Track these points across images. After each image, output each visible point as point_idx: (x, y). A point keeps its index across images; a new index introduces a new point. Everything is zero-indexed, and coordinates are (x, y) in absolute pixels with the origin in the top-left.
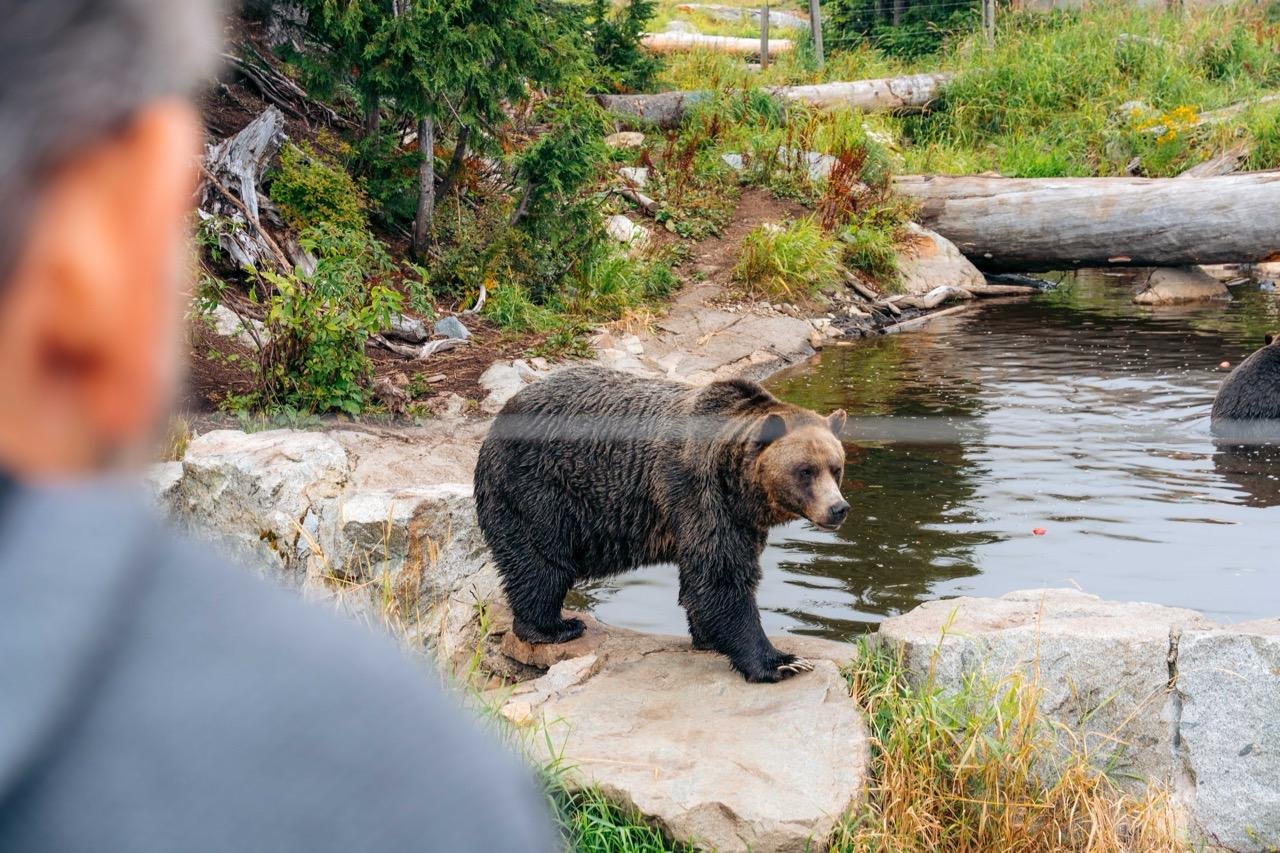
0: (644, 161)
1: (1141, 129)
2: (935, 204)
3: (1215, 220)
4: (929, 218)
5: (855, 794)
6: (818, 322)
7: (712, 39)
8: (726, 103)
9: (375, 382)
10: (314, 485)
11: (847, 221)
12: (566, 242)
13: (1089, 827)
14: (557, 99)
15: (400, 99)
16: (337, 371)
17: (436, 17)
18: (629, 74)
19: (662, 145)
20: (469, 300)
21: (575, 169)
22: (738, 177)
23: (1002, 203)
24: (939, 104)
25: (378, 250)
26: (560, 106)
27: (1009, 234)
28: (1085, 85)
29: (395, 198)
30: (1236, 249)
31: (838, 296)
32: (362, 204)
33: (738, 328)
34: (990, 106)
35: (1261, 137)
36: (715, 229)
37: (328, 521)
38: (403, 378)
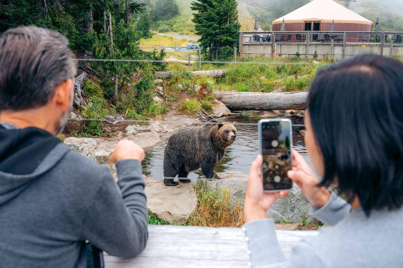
0: (162, 85)
1: (263, 82)
2: (221, 96)
3: (276, 101)
4: (220, 99)
5: (194, 210)
6: (196, 119)
7: (178, 60)
8: (180, 74)
9: (104, 129)
10: (90, 148)
11: (203, 99)
12: (145, 101)
13: (239, 217)
14: (145, 72)
15: (111, 71)
16: (96, 126)
17: (119, 55)
18: (160, 68)
19: (166, 82)
20: (124, 113)
21: (147, 87)
22: (181, 89)
23: (234, 96)
24: (223, 76)
25: (105, 102)
26: (145, 73)
27: (236, 103)
28: (253, 73)
29: (110, 91)
30: (281, 107)
31: (200, 114)
32: (102, 92)
33: (179, 120)
34: (234, 77)
35: (287, 85)
36: (176, 100)
37: (93, 156)
38: (110, 128)
